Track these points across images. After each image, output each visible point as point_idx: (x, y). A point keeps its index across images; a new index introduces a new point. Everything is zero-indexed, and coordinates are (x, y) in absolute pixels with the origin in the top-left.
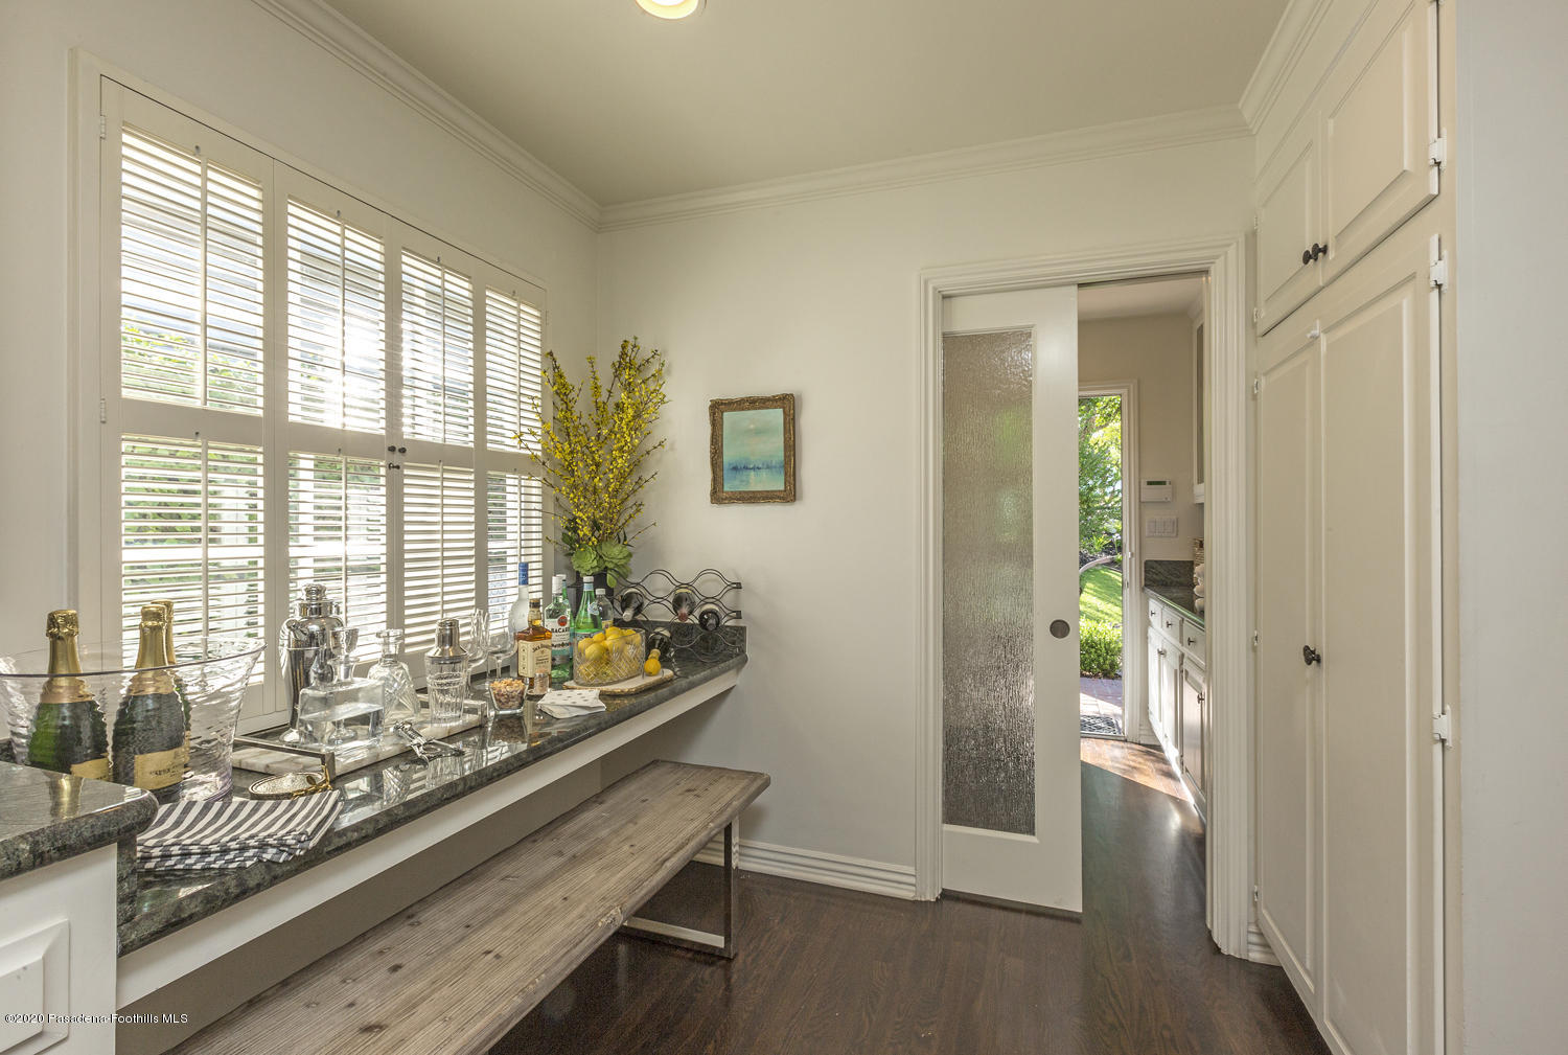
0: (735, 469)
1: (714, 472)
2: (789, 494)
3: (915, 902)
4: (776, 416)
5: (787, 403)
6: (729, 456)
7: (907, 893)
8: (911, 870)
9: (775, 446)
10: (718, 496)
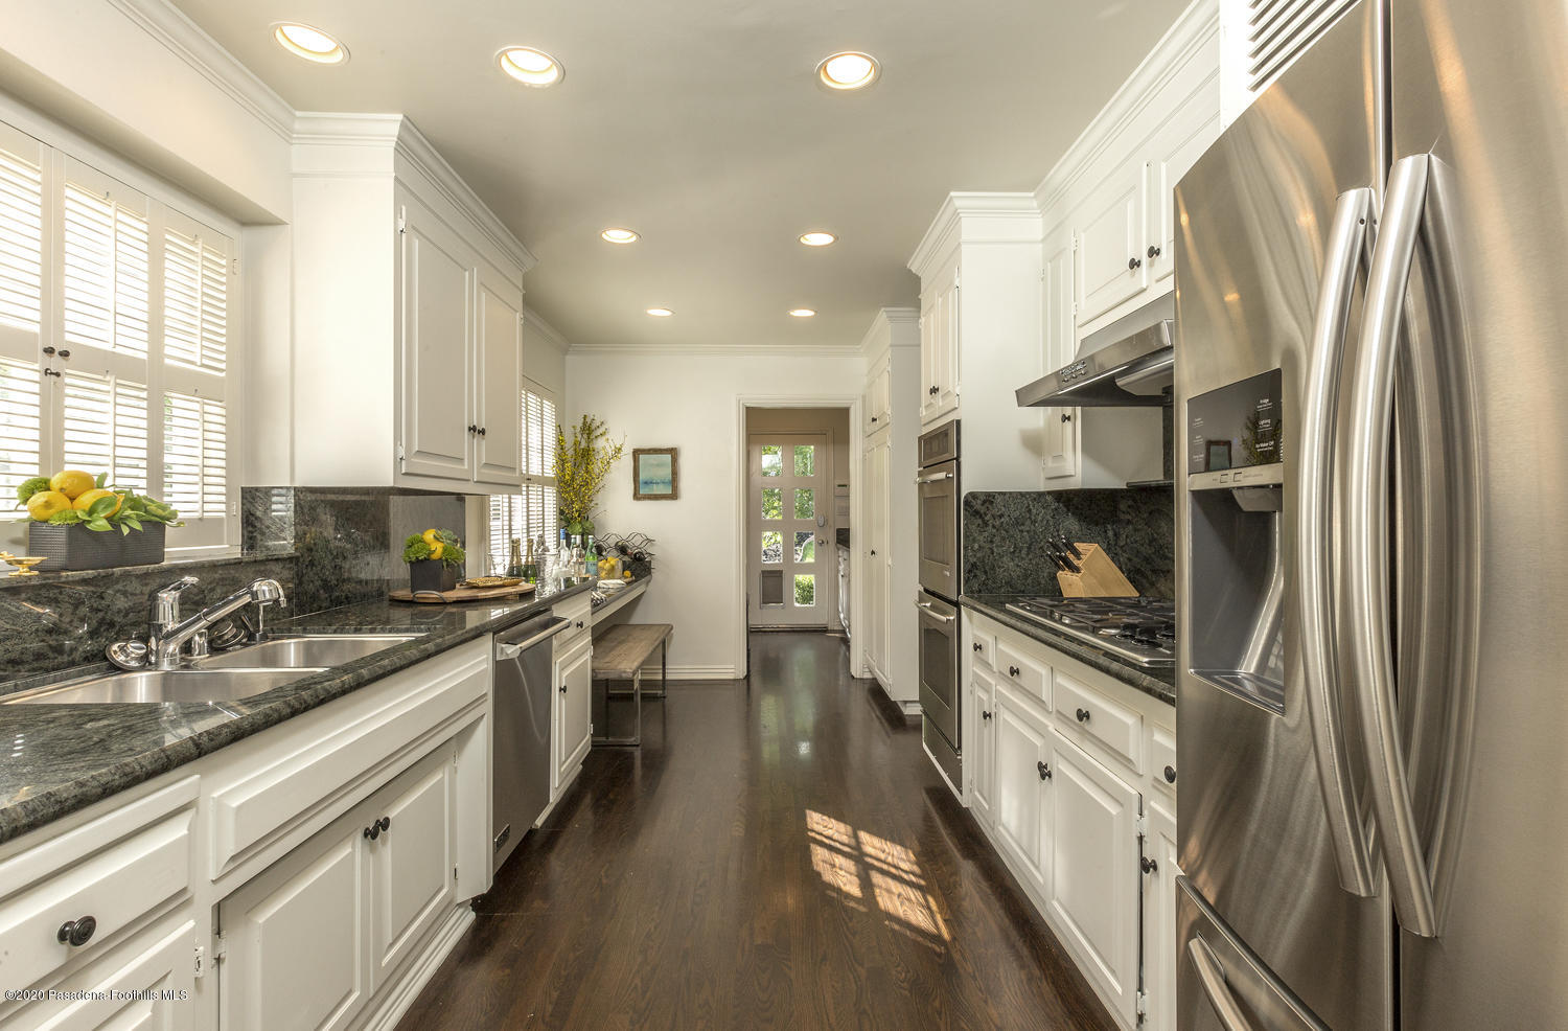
0: (646, 483)
1: (635, 484)
2: (674, 496)
3: (734, 680)
4: (668, 458)
5: (673, 452)
6: (642, 477)
7: (731, 677)
8: (733, 666)
9: (667, 472)
10: (637, 496)
